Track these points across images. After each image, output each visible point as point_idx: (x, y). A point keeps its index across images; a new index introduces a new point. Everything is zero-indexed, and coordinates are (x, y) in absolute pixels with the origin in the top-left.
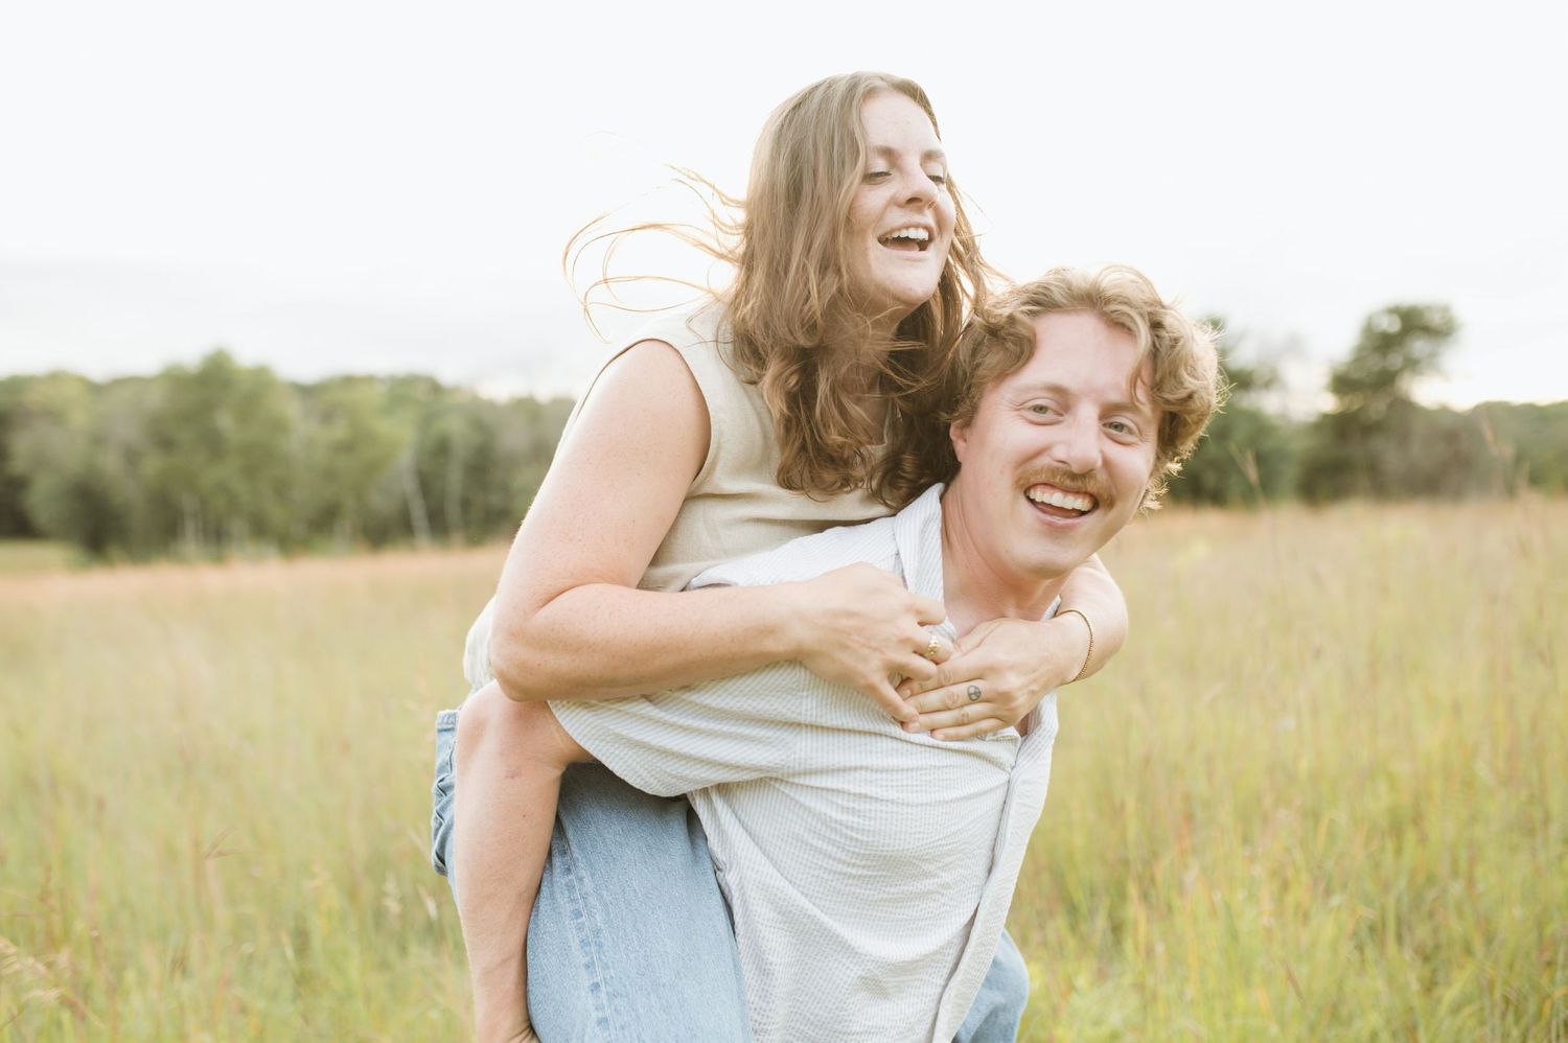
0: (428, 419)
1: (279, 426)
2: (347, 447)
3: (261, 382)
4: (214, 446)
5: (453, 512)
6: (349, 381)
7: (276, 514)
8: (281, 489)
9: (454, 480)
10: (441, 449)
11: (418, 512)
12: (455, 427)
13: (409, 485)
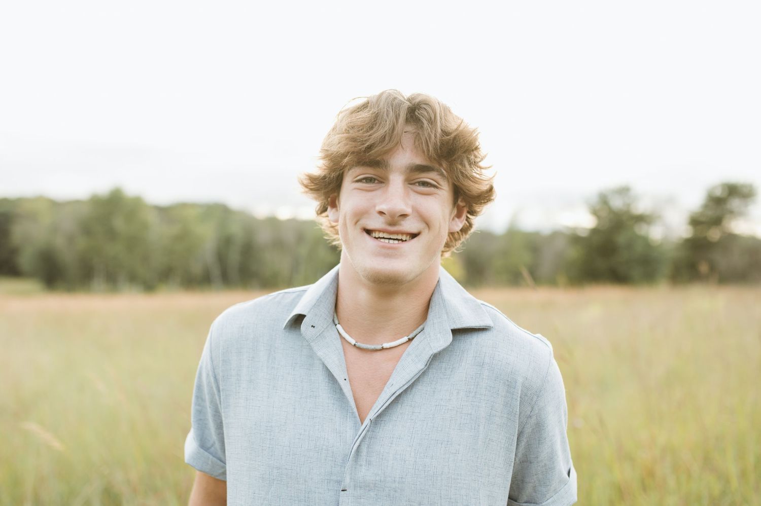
1: (145, 227)
2: (180, 239)
3: (137, 204)
4: (112, 234)
5: (233, 273)
6: (184, 206)
7: (140, 271)
8: (145, 259)
11: (216, 272)
13: (212, 258)
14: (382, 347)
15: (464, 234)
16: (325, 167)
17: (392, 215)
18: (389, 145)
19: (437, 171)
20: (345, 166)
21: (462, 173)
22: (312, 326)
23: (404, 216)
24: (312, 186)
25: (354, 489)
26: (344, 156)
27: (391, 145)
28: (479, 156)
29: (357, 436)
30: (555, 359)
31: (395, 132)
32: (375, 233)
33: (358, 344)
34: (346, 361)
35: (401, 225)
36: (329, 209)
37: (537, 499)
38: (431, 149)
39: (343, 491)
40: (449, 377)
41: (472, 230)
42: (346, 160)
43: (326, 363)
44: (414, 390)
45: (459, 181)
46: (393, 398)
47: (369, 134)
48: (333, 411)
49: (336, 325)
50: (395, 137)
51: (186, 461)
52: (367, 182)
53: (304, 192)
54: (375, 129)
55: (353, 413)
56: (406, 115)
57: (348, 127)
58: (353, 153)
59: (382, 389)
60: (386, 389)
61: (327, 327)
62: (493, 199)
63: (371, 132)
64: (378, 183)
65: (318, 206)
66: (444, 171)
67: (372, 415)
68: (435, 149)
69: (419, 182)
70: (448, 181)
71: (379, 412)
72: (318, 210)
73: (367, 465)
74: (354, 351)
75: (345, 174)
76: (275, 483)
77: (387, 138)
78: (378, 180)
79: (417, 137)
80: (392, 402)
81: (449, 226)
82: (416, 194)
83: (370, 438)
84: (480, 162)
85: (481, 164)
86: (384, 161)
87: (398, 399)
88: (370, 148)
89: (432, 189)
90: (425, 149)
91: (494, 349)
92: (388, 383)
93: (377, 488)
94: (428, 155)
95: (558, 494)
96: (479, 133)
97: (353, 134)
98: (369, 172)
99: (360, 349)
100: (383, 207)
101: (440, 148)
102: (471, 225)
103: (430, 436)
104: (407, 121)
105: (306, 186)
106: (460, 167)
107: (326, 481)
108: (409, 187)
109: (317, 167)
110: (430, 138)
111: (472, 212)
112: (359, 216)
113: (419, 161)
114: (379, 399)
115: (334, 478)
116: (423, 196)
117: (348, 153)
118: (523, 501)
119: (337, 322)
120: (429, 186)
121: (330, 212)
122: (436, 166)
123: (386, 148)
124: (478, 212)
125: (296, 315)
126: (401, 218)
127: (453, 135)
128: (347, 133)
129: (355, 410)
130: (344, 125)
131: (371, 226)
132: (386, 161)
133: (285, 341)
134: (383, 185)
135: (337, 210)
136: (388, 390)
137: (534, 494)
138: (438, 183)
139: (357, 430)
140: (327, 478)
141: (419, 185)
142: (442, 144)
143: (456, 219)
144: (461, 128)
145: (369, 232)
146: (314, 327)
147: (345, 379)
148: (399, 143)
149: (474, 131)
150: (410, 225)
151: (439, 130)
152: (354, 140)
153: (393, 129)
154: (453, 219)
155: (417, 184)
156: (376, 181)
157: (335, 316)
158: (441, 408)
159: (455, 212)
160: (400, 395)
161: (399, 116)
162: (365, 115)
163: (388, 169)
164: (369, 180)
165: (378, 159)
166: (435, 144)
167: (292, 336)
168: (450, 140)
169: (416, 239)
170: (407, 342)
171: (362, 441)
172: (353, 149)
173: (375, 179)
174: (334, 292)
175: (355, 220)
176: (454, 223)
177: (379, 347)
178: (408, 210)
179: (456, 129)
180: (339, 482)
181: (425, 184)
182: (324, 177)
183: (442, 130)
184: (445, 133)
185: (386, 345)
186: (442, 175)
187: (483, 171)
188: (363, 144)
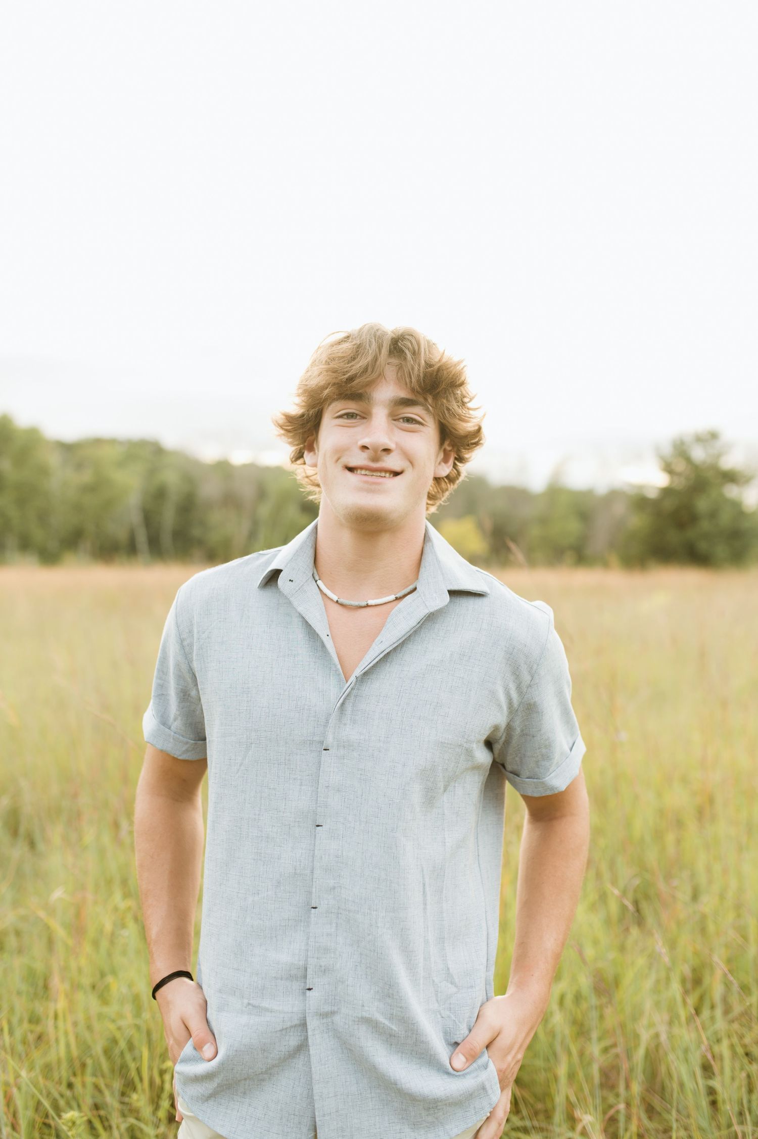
0: (152, 472)
1: (44, 471)
2: (91, 489)
3: (33, 437)
5: (166, 539)
6: (98, 442)
7: (38, 534)
8: (43, 518)
9: (168, 518)
10: (160, 494)
11: (142, 538)
12: (171, 478)
13: (136, 518)
14: (367, 604)
15: (452, 484)
16: (304, 404)
17: (375, 450)
18: (371, 376)
19: (423, 406)
20: (326, 400)
21: (448, 409)
22: (290, 580)
23: (387, 450)
24: (289, 426)
25: (338, 749)
26: (324, 388)
27: (374, 376)
28: (468, 396)
29: (342, 694)
30: (556, 630)
31: (378, 363)
32: (357, 471)
33: (341, 601)
34: (328, 616)
35: (384, 461)
36: (306, 453)
37: (540, 775)
38: (413, 380)
39: (325, 750)
40: (442, 638)
41: (461, 479)
42: (326, 392)
43: (307, 618)
44: (404, 648)
45: (444, 419)
46: (381, 656)
47: (350, 365)
48: (315, 669)
49: (316, 581)
50: (377, 369)
51: (145, 740)
52: (348, 418)
53: (279, 435)
54: (356, 361)
55: (337, 670)
56: (390, 346)
57: (329, 358)
58: (334, 384)
59: (370, 646)
60: (374, 645)
61: (306, 581)
62: (482, 444)
63: (353, 363)
64: (360, 419)
65: (293, 452)
66: (430, 407)
67: (358, 672)
68: (418, 381)
69: (403, 418)
70: (435, 418)
71: (366, 669)
72: (293, 458)
73: (352, 724)
74: (337, 607)
75: (325, 409)
76: (252, 746)
77: (370, 370)
78: (360, 416)
79: (400, 368)
80: (380, 660)
81: (435, 470)
82: (401, 431)
83: (356, 696)
84: (469, 402)
85: (469, 405)
86: (367, 394)
87: (386, 658)
88: (351, 379)
89: (417, 426)
90: (408, 380)
91: (492, 616)
92: (376, 640)
93: (360, 748)
94: (411, 387)
95: (559, 768)
96: (465, 366)
97: (333, 365)
98: (351, 407)
99: (342, 605)
100: (366, 441)
101: (424, 380)
102: (459, 474)
103: (419, 696)
104: (391, 353)
105: (281, 427)
106: (445, 401)
107: (308, 742)
108: (394, 424)
109: (294, 406)
110: (413, 369)
111: (460, 459)
112: (339, 453)
113: (403, 394)
114: (366, 656)
115: (317, 738)
116: (409, 433)
117: (329, 384)
118: (525, 777)
119: (317, 578)
120: (414, 422)
121: (307, 456)
122: (421, 400)
123: (368, 379)
124: (467, 459)
125: (272, 571)
126: (384, 453)
127: (436, 367)
128: (326, 365)
129: (339, 667)
130: (324, 357)
131: (352, 464)
132: (368, 394)
133: (260, 600)
134: (365, 421)
135: (315, 454)
136: (376, 647)
137: (537, 769)
138: (423, 419)
139: (341, 688)
140: (309, 739)
141: (403, 421)
142: (425, 375)
143: (443, 464)
144: (444, 360)
145: (351, 469)
146: (292, 581)
147: (328, 635)
148: (381, 375)
149: (459, 363)
150: (392, 462)
151: (423, 362)
152: (335, 371)
153: (375, 359)
154: (440, 463)
155: (401, 420)
156: (358, 417)
157: (315, 572)
158: (433, 668)
159: (441, 456)
160: (388, 654)
161: (382, 347)
162: (346, 346)
163: (372, 402)
164: (350, 416)
165: (360, 391)
166: (419, 376)
167: (269, 593)
168: (433, 371)
169: (399, 477)
170: (394, 600)
171: (345, 699)
172: (334, 381)
173: (357, 415)
174: (313, 545)
175: (336, 458)
176: (440, 467)
177: (364, 604)
178: (392, 446)
179: (440, 361)
180: (322, 743)
181: (409, 420)
182: (303, 415)
183: (425, 362)
184: (429, 365)
185: (371, 602)
186: (427, 410)
187: (471, 412)
188: (344, 375)
